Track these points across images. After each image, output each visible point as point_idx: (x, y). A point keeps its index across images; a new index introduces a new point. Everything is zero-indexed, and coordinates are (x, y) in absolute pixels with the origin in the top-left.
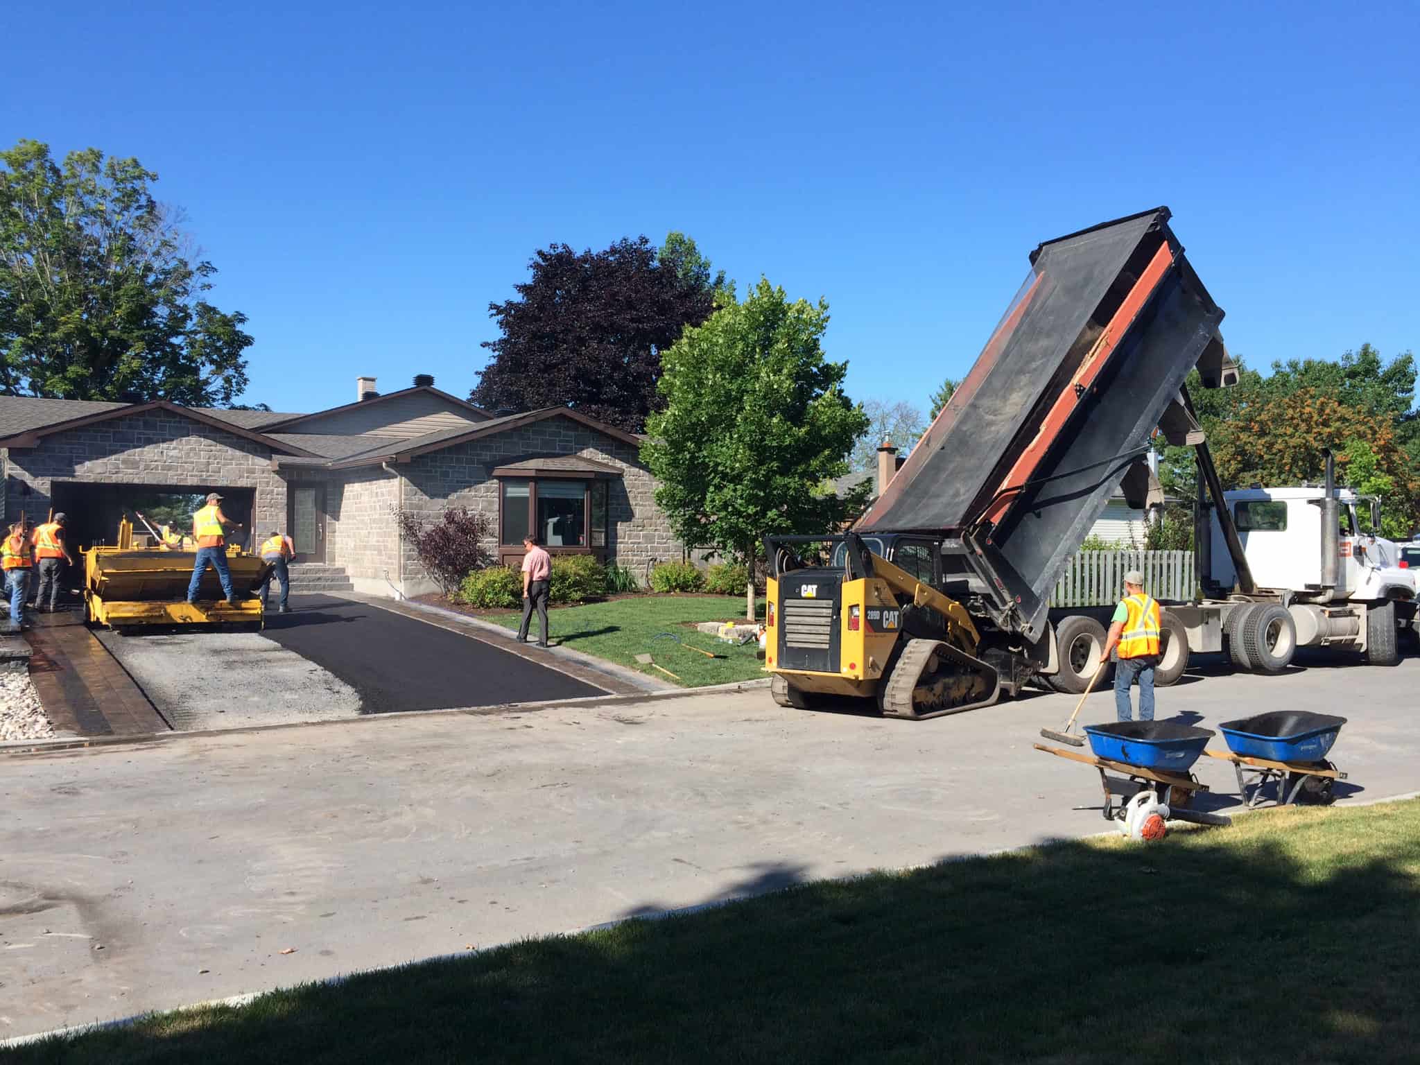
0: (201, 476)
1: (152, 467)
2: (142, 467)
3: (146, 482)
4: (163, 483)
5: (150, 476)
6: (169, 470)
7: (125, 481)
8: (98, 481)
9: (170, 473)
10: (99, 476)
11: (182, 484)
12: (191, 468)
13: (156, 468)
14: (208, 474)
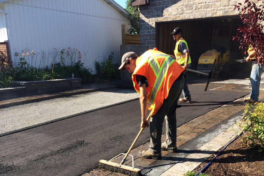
0: (225, 9)
1: (199, 7)
2: (194, 8)
3: (196, 18)
4: (204, 17)
5: (198, 13)
6: (208, 8)
7: (186, 18)
8: (174, 20)
9: (209, 9)
10: (174, 17)
11: (214, 16)
12: (219, 5)
13: (201, 8)
14: (229, 7)
